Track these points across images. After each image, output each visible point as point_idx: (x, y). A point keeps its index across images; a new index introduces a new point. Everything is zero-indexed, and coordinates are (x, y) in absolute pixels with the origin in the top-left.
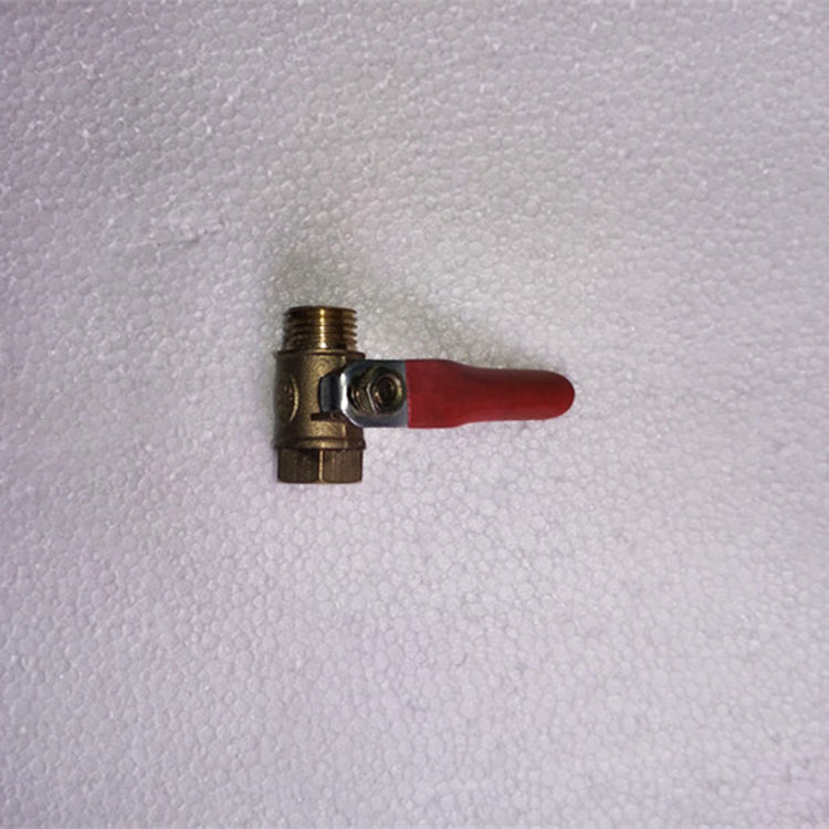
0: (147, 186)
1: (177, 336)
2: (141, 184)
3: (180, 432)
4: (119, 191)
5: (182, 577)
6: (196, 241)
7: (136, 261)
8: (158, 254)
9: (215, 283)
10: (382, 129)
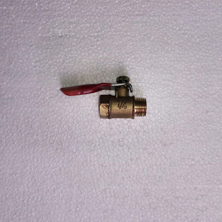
0: (51, 20)
1: (53, 61)
2: (50, 19)
3: (51, 87)
4: (43, 21)
5: (47, 124)
6: (62, 36)
7: (45, 40)
8: (51, 39)
9: (65, 48)
10: (115, 13)
